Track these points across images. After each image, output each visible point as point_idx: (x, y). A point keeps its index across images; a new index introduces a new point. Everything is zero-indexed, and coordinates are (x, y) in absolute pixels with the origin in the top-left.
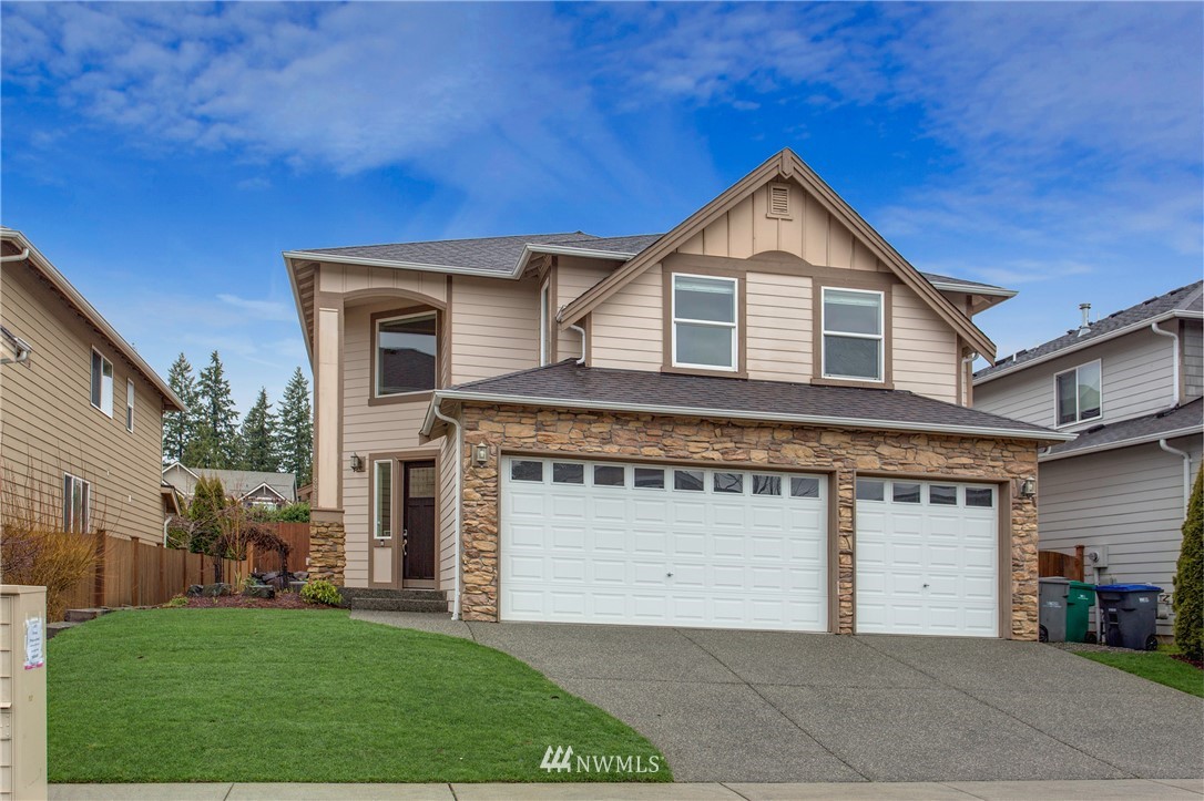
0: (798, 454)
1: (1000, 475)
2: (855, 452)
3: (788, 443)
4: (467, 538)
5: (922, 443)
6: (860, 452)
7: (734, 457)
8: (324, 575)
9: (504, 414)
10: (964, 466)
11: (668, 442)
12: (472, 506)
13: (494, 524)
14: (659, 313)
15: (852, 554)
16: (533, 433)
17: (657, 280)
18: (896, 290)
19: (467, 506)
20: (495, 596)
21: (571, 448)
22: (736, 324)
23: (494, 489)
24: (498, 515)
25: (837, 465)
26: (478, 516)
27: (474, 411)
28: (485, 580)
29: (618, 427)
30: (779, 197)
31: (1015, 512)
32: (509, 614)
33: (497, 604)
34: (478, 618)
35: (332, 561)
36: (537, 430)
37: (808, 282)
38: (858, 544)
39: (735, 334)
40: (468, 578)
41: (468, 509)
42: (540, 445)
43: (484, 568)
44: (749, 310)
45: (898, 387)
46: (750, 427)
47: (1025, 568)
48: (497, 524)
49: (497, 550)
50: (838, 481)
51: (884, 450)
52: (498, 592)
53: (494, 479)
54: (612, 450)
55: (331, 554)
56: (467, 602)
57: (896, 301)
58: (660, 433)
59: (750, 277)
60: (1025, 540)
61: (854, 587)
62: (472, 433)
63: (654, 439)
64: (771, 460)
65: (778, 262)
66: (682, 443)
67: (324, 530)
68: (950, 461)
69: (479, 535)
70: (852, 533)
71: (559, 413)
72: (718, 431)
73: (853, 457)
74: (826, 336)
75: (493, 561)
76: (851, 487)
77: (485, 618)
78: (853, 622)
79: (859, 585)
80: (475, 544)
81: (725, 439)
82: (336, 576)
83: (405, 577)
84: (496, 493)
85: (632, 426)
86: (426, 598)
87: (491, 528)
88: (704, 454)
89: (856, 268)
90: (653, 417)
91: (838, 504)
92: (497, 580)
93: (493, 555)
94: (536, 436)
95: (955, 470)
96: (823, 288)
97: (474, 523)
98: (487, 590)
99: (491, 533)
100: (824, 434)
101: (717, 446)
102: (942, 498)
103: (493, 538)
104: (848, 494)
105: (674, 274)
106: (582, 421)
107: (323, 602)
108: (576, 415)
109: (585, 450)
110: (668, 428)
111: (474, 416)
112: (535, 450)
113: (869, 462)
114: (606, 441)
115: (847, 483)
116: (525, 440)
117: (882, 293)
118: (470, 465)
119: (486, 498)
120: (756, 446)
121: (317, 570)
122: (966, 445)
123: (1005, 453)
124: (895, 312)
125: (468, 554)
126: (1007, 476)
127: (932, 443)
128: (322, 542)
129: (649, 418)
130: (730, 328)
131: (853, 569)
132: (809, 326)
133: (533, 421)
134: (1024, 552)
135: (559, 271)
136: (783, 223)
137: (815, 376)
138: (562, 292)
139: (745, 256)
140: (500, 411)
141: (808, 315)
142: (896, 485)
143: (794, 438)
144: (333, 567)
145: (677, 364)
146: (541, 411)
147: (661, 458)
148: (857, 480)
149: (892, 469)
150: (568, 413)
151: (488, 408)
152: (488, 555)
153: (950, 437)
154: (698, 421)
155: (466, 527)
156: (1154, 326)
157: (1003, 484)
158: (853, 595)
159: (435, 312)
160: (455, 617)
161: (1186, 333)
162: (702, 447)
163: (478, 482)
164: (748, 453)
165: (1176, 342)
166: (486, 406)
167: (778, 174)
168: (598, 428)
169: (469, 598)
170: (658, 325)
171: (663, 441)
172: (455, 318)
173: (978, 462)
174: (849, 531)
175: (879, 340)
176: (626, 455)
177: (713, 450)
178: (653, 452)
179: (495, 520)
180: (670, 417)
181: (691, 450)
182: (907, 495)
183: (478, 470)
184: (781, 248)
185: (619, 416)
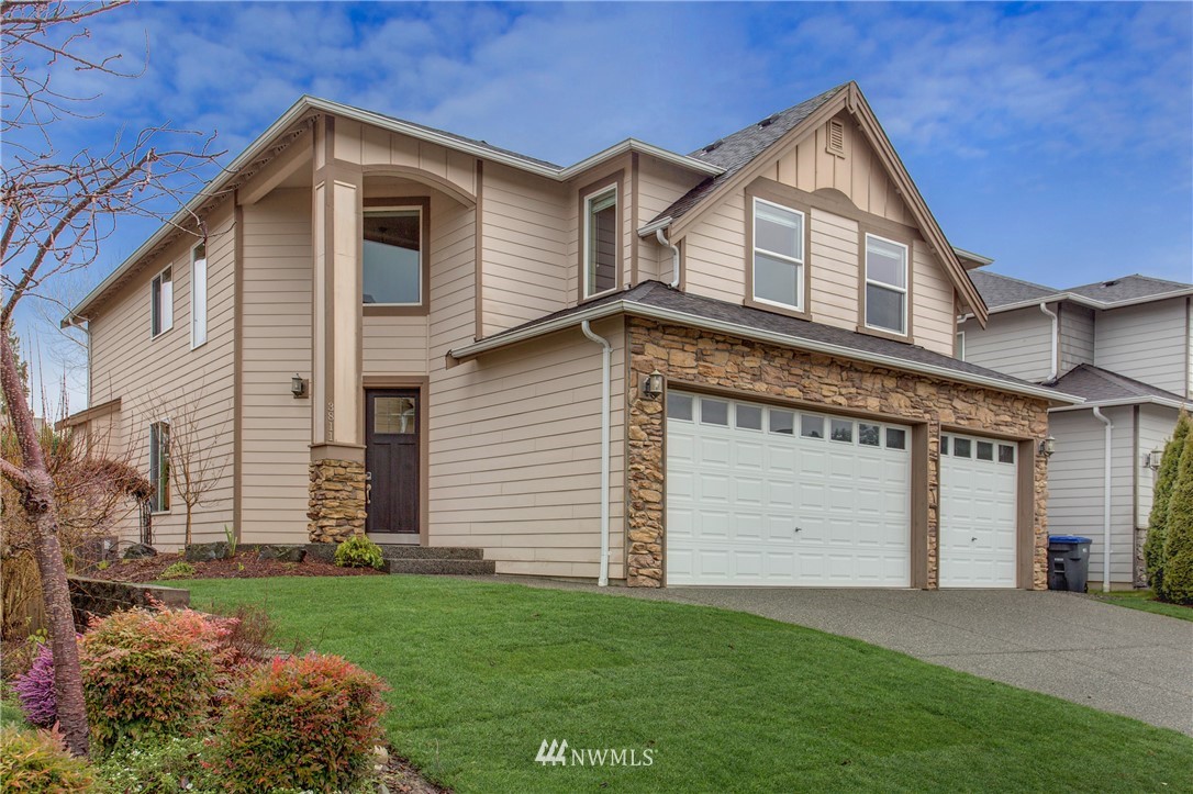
0: (900, 405)
1: (1025, 435)
2: (939, 404)
3: (893, 391)
4: (634, 486)
5: (979, 397)
6: (942, 405)
7: (856, 403)
8: (343, 529)
9: (670, 337)
10: (1006, 424)
11: (806, 382)
12: (639, 447)
13: (658, 469)
15: (936, 508)
16: (695, 363)
18: (916, 244)
19: (634, 446)
20: (660, 556)
21: (728, 383)
22: (802, 261)
23: (659, 428)
24: (663, 459)
25: (927, 416)
26: (644, 459)
27: (641, 331)
28: (651, 537)
29: (766, 362)
30: (837, 134)
31: (1035, 470)
32: (673, 579)
33: (663, 567)
34: (645, 583)
36: (697, 360)
37: (854, 226)
38: (941, 499)
39: (801, 272)
40: (635, 534)
41: (635, 451)
42: (700, 378)
43: (650, 522)
44: (814, 247)
45: (917, 342)
46: (866, 372)
47: (1040, 522)
48: (663, 470)
49: (663, 501)
50: (928, 434)
51: (958, 404)
52: (663, 551)
53: (659, 415)
54: (760, 388)
55: (351, 502)
56: (634, 564)
57: (916, 257)
58: (801, 373)
59: (815, 213)
60: (1040, 496)
61: (937, 542)
62: (639, 358)
63: (794, 379)
64: (884, 408)
65: (832, 200)
66: (816, 385)
67: (342, 471)
68: (998, 418)
69: (646, 483)
70: (937, 486)
71: (717, 342)
72: (844, 374)
73: (937, 409)
74: (868, 284)
75: (658, 514)
76: (935, 439)
77: (650, 583)
78: (937, 577)
79: (942, 541)
80: (642, 493)
81: (849, 384)
82: (356, 531)
84: (663, 435)
85: (778, 362)
86: (462, 557)
87: (657, 474)
88: (833, 399)
89: (889, 217)
90: (794, 355)
91: (928, 457)
92: (663, 537)
93: (658, 507)
94: (696, 366)
95: (1001, 427)
96: (867, 234)
97: (642, 467)
98: (653, 550)
99: (657, 480)
100: (918, 384)
101: (844, 391)
102: (985, 453)
103: (658, 486)
104: (934, 448)
105: (755, 198)
106: (737, 353)
108: (732, 345)
109: (739, 387)
110: (807, 368)
111: (640, 336)
112: (696, 383)
113: (947, 417)
114: (756, 377)
115: (933, 436)
116: (688, 371)
117: (907, 247)
118: (636, 397)
119: (652, 438)
120: (870, 393)
121: (333, 523)
122: (1009, 404)
123: (1031, 414)
124: (916, 267)
125: (637, 508)
126: (1031, 436)
127: (987, 400)
128: (339, 486)
129: (791, 354)
130: (798, 264)
131: (937, 523)
132: (855, 272)
133: (694, 349)
134: (1040, 507)
135: (641, 177)
136: (838, 160)
137: (861, 323)
138: (642, 201)
139: (810, 189)
140: (664, 333)
141: (855, 260)
142: (955, 439)
143: (897, 387)
144: (353, 519)
145: (756, 299)
146: (701, 337)
147: (798, 401)
148: (942, 434)
149: (964, 424)
150: (724, 342)
151: (653, 329)
152: (654, 507)
153: (1000, 393)
154: (828, 362)
155: (633, 472)
156: (1043, 306)
157: (1023, 442)
158: (937, 549)
159: (420, 208)
160: (602, 582)
161: (1063, 314)
162: (832, 390)
163: (644, 418)
164: (865, 399)
165: (1055, 322)
166: (651, 325)
167: (845, 108)
168: (752, 362)
169: (636, 560)
170: (741, 252)
171: (803, 382)
172: (486, 218)
173: (1014, 420)
174: (934, 485)
175: (902, 294)
176: (772, 396)
177: (841, 394)
178: (794, 393)
179: (660, 465)
180: (808, 355)
181: (825, 393)
182: (962, 450)
183: (645, 403)
184: (837, 188)
185: (769, 349)
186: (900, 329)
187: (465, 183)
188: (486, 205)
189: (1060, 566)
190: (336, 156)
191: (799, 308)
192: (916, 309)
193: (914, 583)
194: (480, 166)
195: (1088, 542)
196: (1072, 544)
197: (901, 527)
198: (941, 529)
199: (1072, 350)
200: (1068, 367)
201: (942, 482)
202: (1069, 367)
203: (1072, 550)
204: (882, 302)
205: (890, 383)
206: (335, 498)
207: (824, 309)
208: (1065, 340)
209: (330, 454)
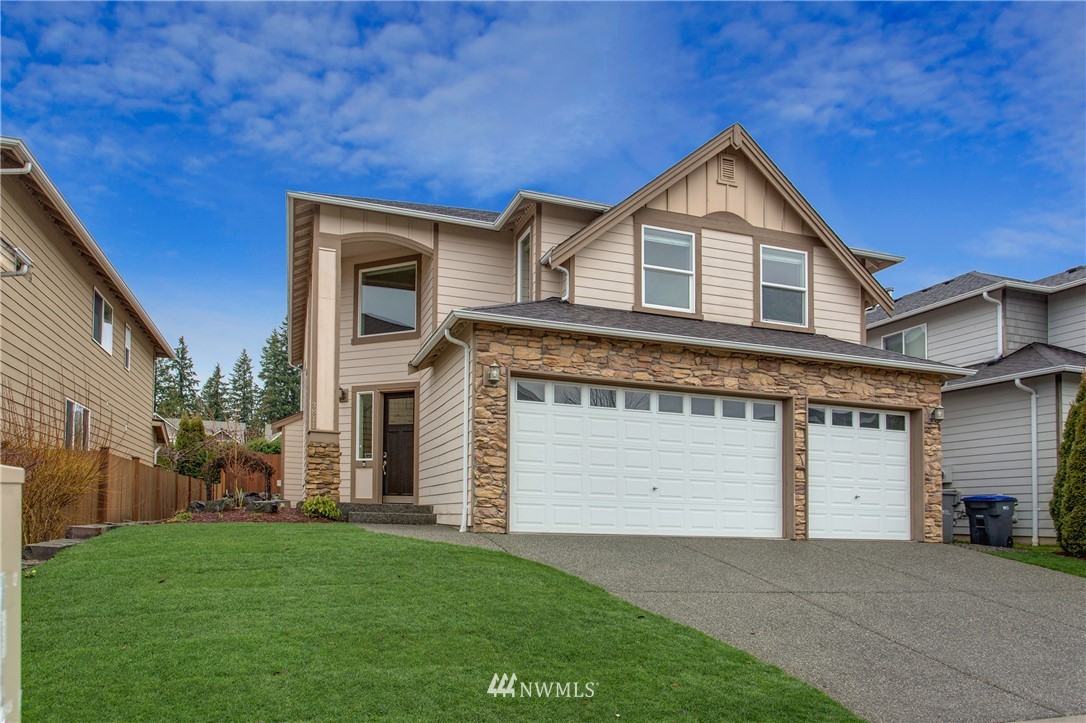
0: (762, 382)
1: (914, 404)
2: (807, 382)
3: (754, 372)
4: (478, 453)
5: (856, 374)
6: (810, 382)
7: (711, 383)
8: (322, 491)
9: (515, 337)
10: (889, 396)
11: (656, 367)
12: (484, 424)
13: (503, 440)
14: (631, 259)
15: (804, 470)
16: (540, 356)
17: (629, 230)
18: (816, 251)
19: (478, 423)
20: (504, 509)
21: (573, 371)
22: (693, 272)
23: (503, 408)
24: (507, 432)
25: (793, 392)
26: (489, 433)
27: (485, 333)
28: (495, 493)
29: (613, 353)
30: (728, 167)
31: (925, 435)
32: (515, 527)
33: (506, 516)
34: (489, 530)
35: (328, 479)
36: (543, 353)
37: (749, 240)
38: (809, 462)
39: (692, 281)
40: (480, 492)
41: (480, 426)
42: (545, 368)
43: (494, 482)
44: (704, 261)
45: (818, 332)
46: (723, 357)
47: (933, 481)
48: (506, 441)
49: (507, 466)
50: (794, 407)
51: (829, 380)
52: (507, 505)
53: (504, 398)
54: (608, 374)
55: (327, 472)
56: (478, 515)
57: (816, 261)
58: (650, 360)
59: (705, 233)
60: (933, 458)
61: (806, 499)
62: (484, 354)
63: (644, 365)
64: (742, 386)
65: (726, 222)
66: (668, 369)
67: (322, 450)
68: (878, 391)
69: (490, 451)
70: (805, 451)
71: (563, 339)
72: (698, 359)
73: (805, 386)
74: (764, 286)
75: (503, 476)
76: (804, 411)
77: (495, 530)
78: (806, 529)
79: (810, 498)
80: (486, 459)
81: (704, 367)
82: (332, 492)
83: (384, 494)
84: (507, 413)
85: (625, 352)
87: (501, 444)
88: (687, 380)
89: (786, 231)
90: (644, 346)
91: (794, 426)
92: (506, 494)
93: (503, 470)
94: (541, 359)
95: (882, 399)
96: (761, 246)
97: (486, 439)
98: (497, 503)
99: (501, 449)
100: (782, 365)
101: (697, 373)
102: (870, 422)
103: (502, 454)
104: (801, 418)
105: (643, 226)
106: (583, 346)
107: (324, 516)
108: (577, 340)
109: (585, 373)
110: (656, 355)
111: (485, 338)
112: (541, 371)
113: (817, 390)
114: (603, 365)
115: (801, 408)
116: (533, 363)
117: (806, 253)
118: (482, 384)
119: (496, 416)
120: (728, 374)
121: (314, 486)
122: (891, 378)
123: (919, 386)
124: (816, 269)
125: (480, 470)
126: (920, 405)
127: (865, 376)
128: (320, 461)
129: (640, 346)
130: (689, 275)
131: (806, 483)
132: (750, 277)
133: (539, 345)
134: (932, 468)
135: (543, 219)
136: (730, 189)
137: (756, 319)
138: (544, 238)
139: (701, 213)
140: (509, 334)
141: (750, 268)
142: (834, 411)
143: (759, 367)
144: (330, 484)
145: (644, 305)
146: (546, 336)
147: (649, 383)
148: (808, 406)
149: (835, 397)
150: (570, 338)
151: (499, 331)
152: (498, 470)
153: (879, 370)
154: (681, 350)
155: (478, 443)
156: (985, 294)
157: (914, 412)
158: (805, 505)
159: (415, 262)
160: (463, 529)
161: (1008, 301)
162: (686, 374)
163: (489, 401)
164: (722, 379)
165: (1000, 308)
166: (496, 329)
167: (730, 145)
168: (597, 354)
169: (480, 511)
170: (631, 269)
171: (653, 367)
173: (899, 392)
174: (801, 450)
175: (804, 292)
176: (621, 379)
177: (694, 376)
178: (643, 377)
179: (505, 437)
180: (659, 345)
181: (676, 375)
182: (842, 420)
183: (489, 389)
184: (729, 210)
185: (615, 343)
186: (800, 321)
187: (424, 241)
189: (981, 522)
190: (323, 230)
191: (691, 310)
192: (816, 304)
193: (785, 533)
194: (436, 228)
195: (1011, 501)
196: (990, 502)
197: (772, 486)
198: (810, 488)
199: (1021, 332)
200: (1014, 347)
201: (809, 448)
202: (1018, 347)
203: (991, 507)
204: (781, 300)
205: (749, 365)
206: (316, 469)
207: (717, 309)
208: (1012, 323)
209: (315, 438)
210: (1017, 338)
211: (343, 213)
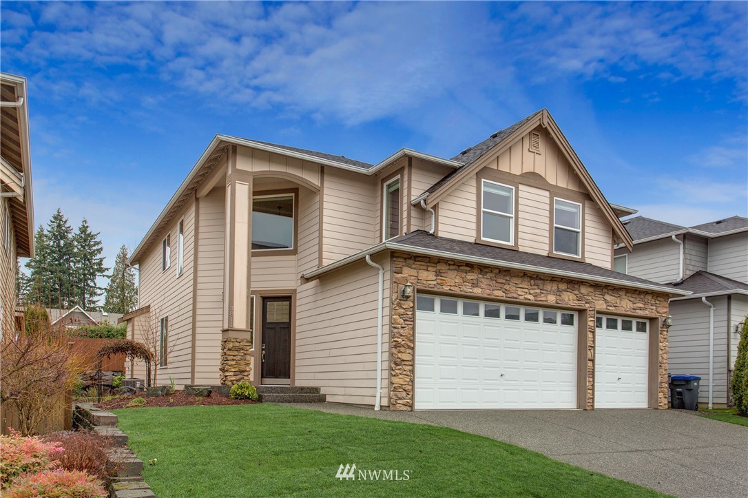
0: (569, 299)
1: (653, 315)
2: (595, 298)
3: (565, 291)
4: (394, 351)
5: (622, 293)
6: (597, 298)
7: (540, 299)
8: (238, 377)
9: (419, 263)
10: (641, 309)
11: (507, 287)
12: (398, 328)
13: (410, 341)
14: (474, 204)
15: (593, 361)
16: (435, 278)
17: (474, 183)
18: (587, 203)
19: (395, 328)
20: (411, 393)
21: (456, 289)
22: (513, 216)
23: (411, 316)
24: (414, 335)
25: (587, 305)
26: (401, 335)
27: (400, 260)
28: (405, 381)
29: (481, 276)
30: (536, 140)
31: (660, 335)
33: (413, 398)
34: (401, 409)
35: (242, 367)
36: (436, 276)
37: (547, 194)
38: (596, 355)
39: (512, 222)
40: (395, 380)
41: (396, 330)
42: (439, 286)
43: (405, 372)
44: (520, 207)
45: (587, 261)
46: (547, 280)
47: (663, 367)
48: (413, 341)
49: (413, 360)
50: (588, 316)
51: (608, 297)
52: (413, 389)
53: (411, 309)
54: (477, 291)
55: (242, 362)
56: (394, 397)
57: (587, 210)
58: (504, 281)
59: (521, 187)
60: (663, 352)
61: (594, 381)
62: (399, 276)
63: (500, 285)
64: (558, 301)
65: (533, 179)
66: (514, 288)
67: (237, 344)
68: (635, 305)
69: (402, 349)
70: (593, 347)
71: (450, 265)
72: (532, 281)
73: (594, 301)
74: (556, 228)
75: (410, 368)
76: (592, 319)
77: (404, 408)
78: (593, 402)
79: (596, 380)
80: (400, 355)
81: (536, 287)
82: (245, 378)
83: (262, 377)
84: (413, 319)
85: (489, 276)
86: (307, 393)
87: (409, 344)
88: (526, 296)
89: (569, 188)
90: (500, 271)
91: (588, 330)
92: (413, 381)
93: (411, 363)
94: (436, 280)
95: (637, 311)
96: (555, 198)
97: (400, 340)
98: (406, 389)
99: (409, 347)
100: (581, 286)
101: (532, 292)
102: (627, 327)
103: (410, 351)
104: (591, 324)
105: (483, 180)
106: (462, 271)
107: (248, 398)
108: (459, 266)
109: (463, 291)
110: (508, 278)
111: (399, 263)
112: (436, 289)
113: (601, 305)
114: (475, 285)
115: (591, 317)
117: (581, 205)
118: (397, 299)
119: (406, 322)
120: (550, 292)
122: (642, 296)
123: (657, 302)
124: (587, 217)
125: (396, 364)
126: (657, 315)
127: (628, 295)
128: (236, 353)
129: (498, 271)
130: (510, 218)
131: (594, 369)
132: (547, 220)
133: (434, 269)
134: (663, 358)
135: (413, 171)
136: (536, 155)
137: (550, 251)
138: (414, 184)
139: (518, 173)
140: (415, 261)
141: (547, 214)
142: (607, 319)
143: (568, 288)
144: (243, 372)
145: (483, 239)
146: (439, 262)
147: (502, 298)
148: (596, 315)
149: (612, 309)
150: (454, 265)
151: (408, 258)
152: (407, 363)
153: (636, 290)
154: (522, 274)
155: (394, 343)
156: (674, 237)
157: (652, 320)
158: (593, 385)
159: (293, 194)
160: (377, 408)
161: (686, 241)
162: (524, 292)
163: (402, 311)
164: (546, 296)
165: (682, 246)
166: (407, 256)
167: (540, 124)
168: (471, 276)
169: (395, 395)
170: (474, 212)
171: (505, 287)
172: (326, 198)
173: (646, 306)
174: (592, 347)
175: (579, 232)
176: (485, 296)
177: (530, 294)
178: (499, 294)
179: (412, 338)
180: (509, 271)
181: (519, 293)
182: (612, 325)
183: (402, 302)
184: (536, 172)
185: (483, 268)
186: (576, 253)
187: (313, 179)
188: (326, 191)
189: (680, 393)
190: (238, 167)
191: (511, 243)
192: (587, 242)
193: (579, 406)
194: (322, 170)
195: (698, 379)
196: (687, 380)
197: (571, 372)
198: (596, 373)
199: (693, 263)
200: (689, 273)
201: (597, 344)
202: (691, 273)
203: (687, 383)
204: (565, 238)
205: (563, 286)
206: (233, 360)
207: (527, 243)
208: (688, 257)
209: (231, 335)
210: (691, 268)
211: (254, 154)
